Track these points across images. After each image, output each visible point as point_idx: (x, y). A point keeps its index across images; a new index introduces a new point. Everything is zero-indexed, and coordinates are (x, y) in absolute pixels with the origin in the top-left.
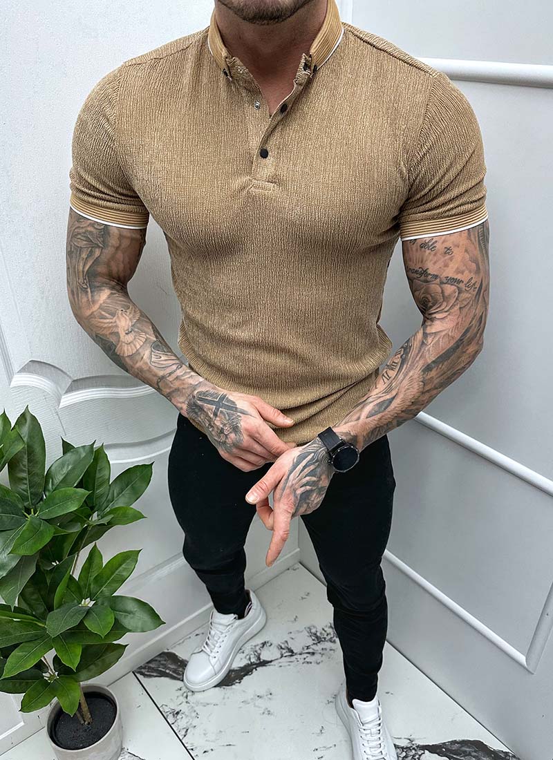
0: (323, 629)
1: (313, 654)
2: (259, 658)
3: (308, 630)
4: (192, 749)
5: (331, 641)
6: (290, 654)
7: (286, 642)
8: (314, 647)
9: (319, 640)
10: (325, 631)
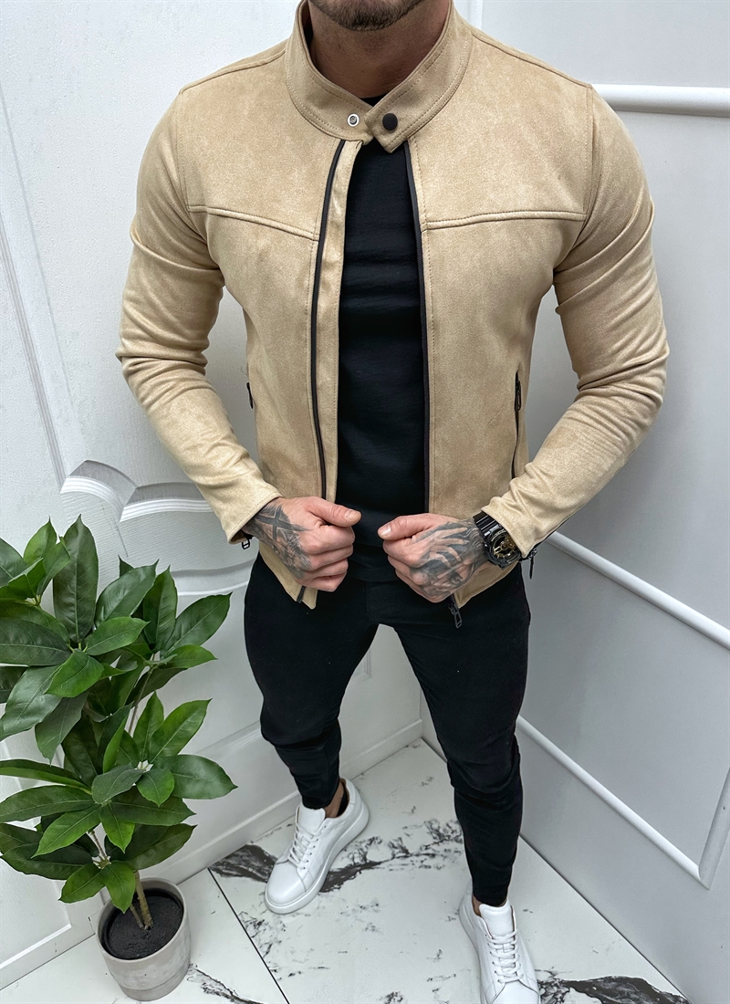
0: (448, 825)
1: (433, 855)
2: (365, 859)
3: (429, 825)
4: (275, 971)
5: (457, 841)
6: (404, 854)
7: (400, 839)
8: (435, 847)
9: (441, 838)
10: (450, 827)
